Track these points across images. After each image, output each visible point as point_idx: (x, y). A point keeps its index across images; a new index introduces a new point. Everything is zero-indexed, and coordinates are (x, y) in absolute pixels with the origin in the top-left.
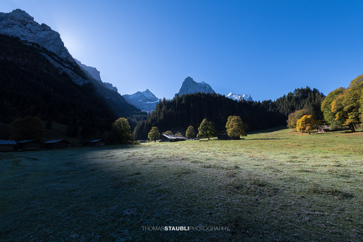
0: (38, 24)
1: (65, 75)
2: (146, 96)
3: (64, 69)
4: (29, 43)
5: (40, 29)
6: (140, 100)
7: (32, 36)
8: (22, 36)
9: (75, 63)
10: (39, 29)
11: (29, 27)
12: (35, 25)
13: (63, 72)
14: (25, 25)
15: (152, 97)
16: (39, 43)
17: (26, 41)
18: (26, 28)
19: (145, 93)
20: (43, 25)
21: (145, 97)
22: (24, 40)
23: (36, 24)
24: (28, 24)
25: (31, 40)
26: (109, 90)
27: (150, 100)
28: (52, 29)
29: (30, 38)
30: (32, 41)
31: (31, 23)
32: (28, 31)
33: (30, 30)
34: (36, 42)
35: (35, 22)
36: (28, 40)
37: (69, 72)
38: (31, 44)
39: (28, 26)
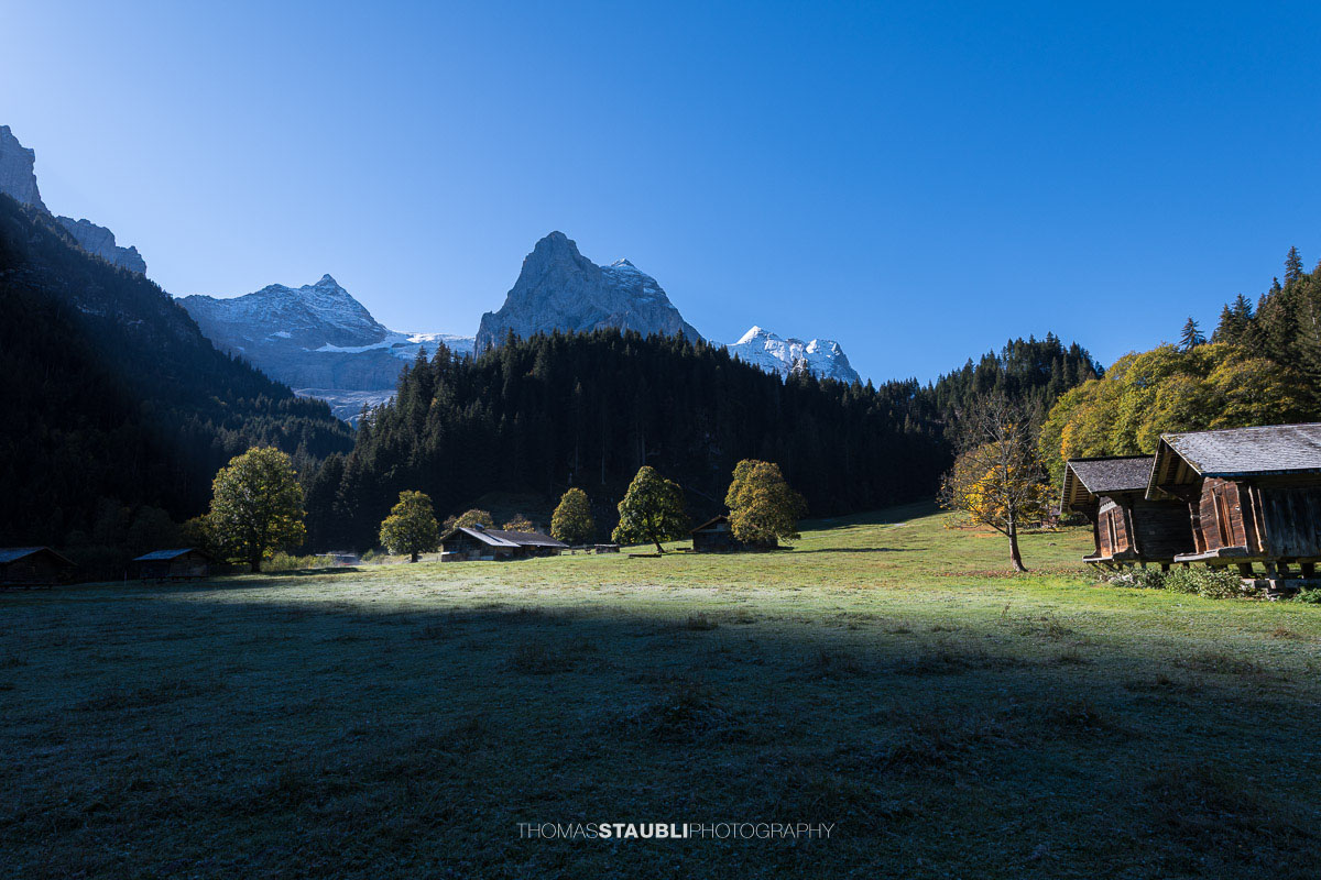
2: (321, 315)
6: (282, 334)
15: (353, 318)
19: (310, 294)
21: (312, 315)
26: (80, 259)
27: (340, 336)
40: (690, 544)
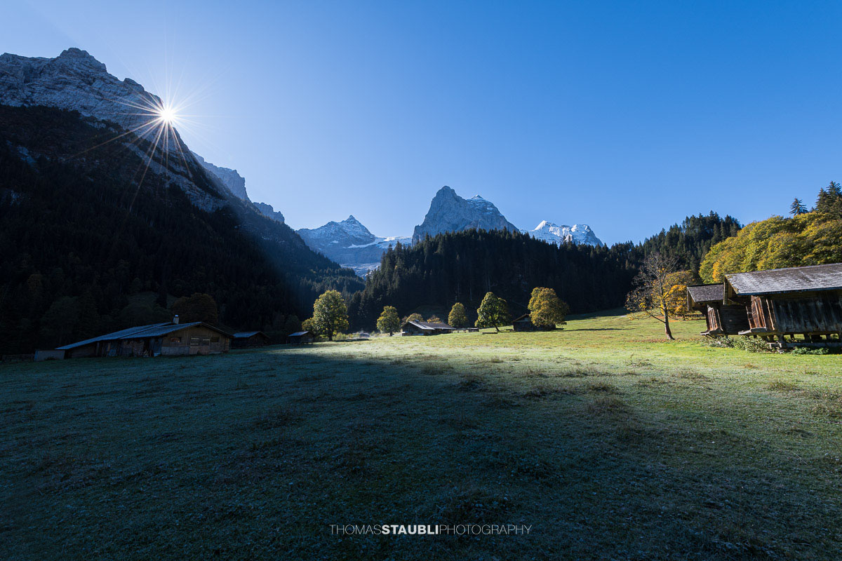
0: (116, 79)
1: (175, 189)
2: (349, 232)
3: (175, 177)
4: (99, 122)
5: (122, 91)
6: (335, 242)
7: (104, 106)
8: (85, 108)
9: (196, 163)
10: (119, 92)
11: (99, 86)
12: (111, 83)
13: (171, 185)
14: (90, 84)
15: (362, 233)
16: (121, 123)
17: (93, 119)
18: (93, 91)
19: (345, 224)
20: (128, 81)
21: (346, 233)
22: (89, 115)
23: (112, 80)
24: (97, 81)
25: (104, 115)
26: (262, 218)
27: (358, 241)
28: (145, 90)
29: (100, 112)
30: (105, 118)
31: (102, 79)
32: (97, 96)
33: (101, 95)
34: (113, 120)
35: (111, 77)
36: (96, 116)
37: (184, 183)
38: (103, 126)
39: (97, 85)
40: (512, 327)
